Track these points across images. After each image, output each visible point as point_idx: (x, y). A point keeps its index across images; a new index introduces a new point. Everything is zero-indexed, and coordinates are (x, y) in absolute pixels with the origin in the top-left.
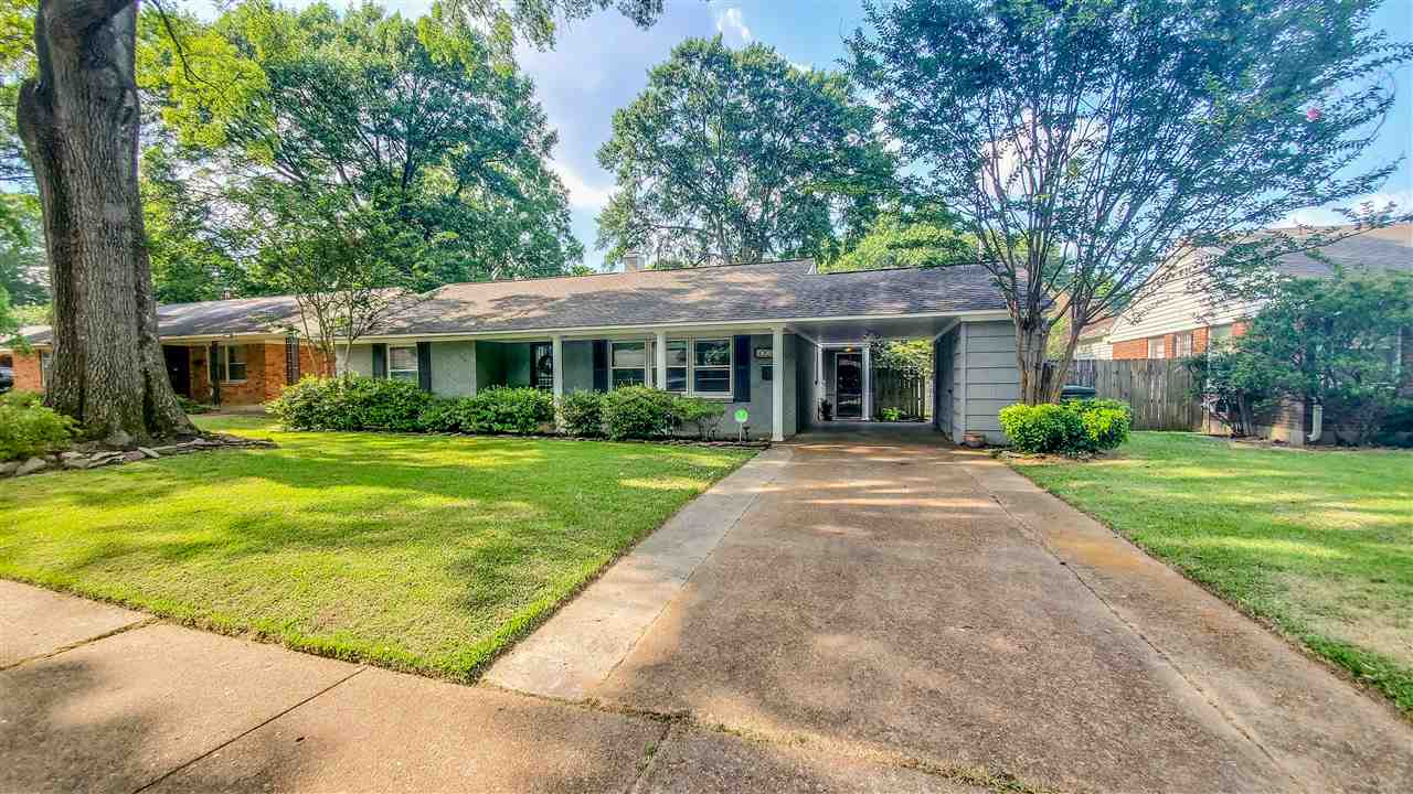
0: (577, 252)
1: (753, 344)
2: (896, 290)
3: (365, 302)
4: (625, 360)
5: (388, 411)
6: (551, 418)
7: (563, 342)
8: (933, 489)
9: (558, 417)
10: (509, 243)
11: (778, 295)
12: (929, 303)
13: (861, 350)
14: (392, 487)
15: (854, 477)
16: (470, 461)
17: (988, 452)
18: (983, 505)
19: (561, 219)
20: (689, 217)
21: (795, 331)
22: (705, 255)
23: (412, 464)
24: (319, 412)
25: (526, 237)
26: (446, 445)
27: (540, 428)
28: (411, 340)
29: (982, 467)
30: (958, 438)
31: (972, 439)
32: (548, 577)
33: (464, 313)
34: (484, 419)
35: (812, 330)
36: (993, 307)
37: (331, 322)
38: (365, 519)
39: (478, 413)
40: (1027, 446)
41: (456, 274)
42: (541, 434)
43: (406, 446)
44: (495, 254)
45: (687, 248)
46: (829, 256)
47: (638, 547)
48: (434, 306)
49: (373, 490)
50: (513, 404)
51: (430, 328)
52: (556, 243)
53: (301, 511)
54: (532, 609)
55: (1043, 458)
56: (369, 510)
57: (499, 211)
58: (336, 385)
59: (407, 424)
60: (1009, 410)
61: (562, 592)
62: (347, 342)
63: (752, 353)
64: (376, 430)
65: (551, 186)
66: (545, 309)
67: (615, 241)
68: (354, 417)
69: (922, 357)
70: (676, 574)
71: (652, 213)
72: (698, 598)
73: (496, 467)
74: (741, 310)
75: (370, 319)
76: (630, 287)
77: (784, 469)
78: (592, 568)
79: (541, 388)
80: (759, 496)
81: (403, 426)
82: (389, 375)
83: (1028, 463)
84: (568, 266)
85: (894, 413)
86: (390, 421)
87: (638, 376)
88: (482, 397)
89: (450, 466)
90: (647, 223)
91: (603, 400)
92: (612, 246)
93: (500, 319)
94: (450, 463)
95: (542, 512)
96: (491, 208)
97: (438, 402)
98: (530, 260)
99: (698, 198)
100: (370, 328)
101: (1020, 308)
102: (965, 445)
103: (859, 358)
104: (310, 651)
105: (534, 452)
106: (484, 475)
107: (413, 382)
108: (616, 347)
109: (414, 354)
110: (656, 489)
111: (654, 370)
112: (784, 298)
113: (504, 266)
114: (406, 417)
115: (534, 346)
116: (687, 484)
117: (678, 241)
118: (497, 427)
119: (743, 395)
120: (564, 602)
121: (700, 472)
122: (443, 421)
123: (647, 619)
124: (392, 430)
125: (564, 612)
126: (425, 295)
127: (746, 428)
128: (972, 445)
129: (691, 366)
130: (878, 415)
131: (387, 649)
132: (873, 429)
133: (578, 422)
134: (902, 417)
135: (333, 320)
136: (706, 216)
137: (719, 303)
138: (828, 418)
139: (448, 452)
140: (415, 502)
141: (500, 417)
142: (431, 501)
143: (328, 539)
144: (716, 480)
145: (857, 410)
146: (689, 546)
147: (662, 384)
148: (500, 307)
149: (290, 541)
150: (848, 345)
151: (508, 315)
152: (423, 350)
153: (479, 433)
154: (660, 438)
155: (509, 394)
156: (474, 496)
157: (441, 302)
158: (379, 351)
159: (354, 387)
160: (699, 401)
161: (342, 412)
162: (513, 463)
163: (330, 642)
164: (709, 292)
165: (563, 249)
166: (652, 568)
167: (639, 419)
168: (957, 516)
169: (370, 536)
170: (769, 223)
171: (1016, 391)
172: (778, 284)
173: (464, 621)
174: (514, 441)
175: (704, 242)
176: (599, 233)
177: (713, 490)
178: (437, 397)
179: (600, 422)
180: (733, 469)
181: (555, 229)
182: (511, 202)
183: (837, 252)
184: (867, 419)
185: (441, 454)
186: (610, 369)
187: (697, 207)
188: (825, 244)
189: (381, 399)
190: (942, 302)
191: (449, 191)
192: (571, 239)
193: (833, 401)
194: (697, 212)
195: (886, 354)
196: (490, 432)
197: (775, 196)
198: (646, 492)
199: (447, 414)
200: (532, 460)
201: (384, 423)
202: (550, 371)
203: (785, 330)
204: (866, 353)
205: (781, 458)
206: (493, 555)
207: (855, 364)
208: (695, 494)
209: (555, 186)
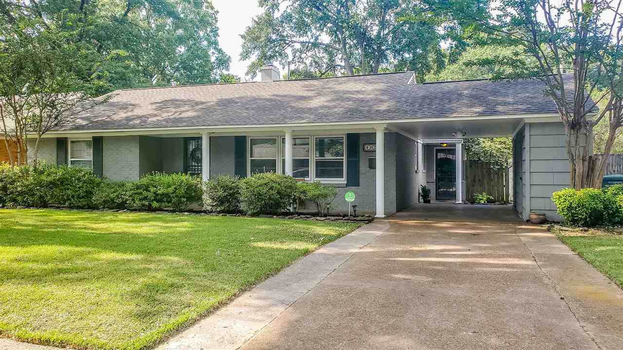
0: (224, 62)
1: (362, 140)
2: (476, 97)
3: (53, 105)
4: (261, 153)
5: (69, 192)
6: (200, 198)
7: (210, 138)
8: (490, 252)
9: (205, 197)
10: (167, 54)
11: (382, 101)
12: (500, 108)
13: (455, 145)
14: (77, 246)
15: (433, 243)
16: (134, 230)
17: (545, 227)
18: (523, 262)
19: (211, 34)
20: (318, 33)
21: (394, 130)
22: (332, 66)
23: (90, 231)
24: (12, 193)
25: (182, 49)
26: (115, 218)
27: (190, 207)
28: (88, 135)
29: (535, 238)
30: (525, 217)
31: (535, 217)
32: (191, 301)
33: (130, 114)
34: (145, 198)
35: (412, 129)
36: (549, 112)
37: (24, 120)
38: (60, 266)
39: (141, 194)
40: (574, 222)
41: (123, 81)
42: (191, 211)
43: (83, 219)
44: (156, 63)
45: (317, 60)
46: (435, 67)
47: (258, 286)
48: (106, 108)
49: (62, 248)
50: (169, 186)
51: (104, 125)
52: (207, 56)
53: (12, 261)
54: (180, 319)
55: (585, 231)
56: (62, 261)
57: (160, 28)
58: (27, 171)
59: (84, 202)
60: (560, 193)
61: (202, 310)
62: (37, 136)
63: (361, 148)
64: (58, 208)
65: (204, 8)
66: (197, 111)
67: (256, 53)
68: (41, 197)
69: (505, 151)
70: (282, 302)
71: (287, 31)
72: (296, 316)
73: (155, 234)
74: (351, 114)
75: (56, 118)
76: (266, 94)
77: (381, 237)
78: (222, 297)
79: (192, 175)
80: (354, 255)
81: (80, 204)
82: (69, 163)
83: (573, 234)
84: (216, 74)
85: (483, 197)
86: (69, 199)
87: (270, 165)
88: (145, 180)
89: (119, 233)
90: (283, 39)
91: (242, 183)
92: (254, 57)
93: (159, 118)
94: (120, 231)
95: (189, 262)
96: (153, 26)
97: (108, 184)
98: (184, 68)
99: (325, 19)
100: (56, 125)
101: (567, 112)
102: (529, 222)
103: (453, 151)
104: (32, 341)
105: (186, 224)
106: (145, 239)
107: (89, 168)
108: (254, 142)
109: (90, 146)
110: (277, 248)
111: (284, 161)
112: (386, 104)
113: (162, 73)
114: (83, 197)
115: (187, 140)
116: (302, 246)
117: (309, 54)
118: (155, 204)
119: (354, 181)
120: (202, 316)
121: (314, 238)
122: (113, 200)
123: (259, 326)
124: (71, 207)
125: (203, 322)
126: (101, 98)
127: (354, 207)
128: (534, 221)
129: (313, 158)
130: (470, 199)
131: (85, 338)
132: (464, 209)
133: (221, 201)
134: (489, 201)
135: (26, 119)
136: (332, 33)
137: (335, 107)
138: (427, 201)
139: (118, 223)
140: (96, 256)
141: (159, 197)
142: (108, 256)
143: (36, 278)
144: (324, 243)
145: (453, 195)
146: (295, 285)
147: (289, 172)
148: (160, 108)
149: (8, 279)
150: (445, 141)
151: (165, 115)
152: (98, 143)
153: (140, 210)
154: (286, 214)
155: (166, 178)
156: (137, 253)
157: (112, 105)
158: (61, 143)
159: (42, 173)
160: (317, 185)
161: (30, 192)
162: (167, 231)
163: (46, 335)
164: (329, 98)
165: (213, 59)
166: (265, 299)
167: (270, 199)
168: (500, 269)
169: (65, 276)
170: (385, 39)
171: (568, 178)
172: (384, 92)
173: (134, 324)
174: (169, 216)
175: (331, 56)
176: (243, 46)
177: (321, 250)
178: (107, 181)
179: (238, 201)
180: (339, 236)
181: (205, 43)
182: (170, 21)
183: (443, 62)
184: (461, 202)
185: (111, 225)
186: (249, 159)
187: (325, 26)
188: (431, 57)
189: (62, 183)
190: (511, 107)
191: (119, 12)
192: (220, 51)
193: (432, 188)
194: (325, 29)
195: (475, 148)
196: (150, 209)
197: (390, 16)
198: (270, 251)
199: (115, 194)
200: (182, 229)
201: (65, 201)
202: (199, 161)
203: (386, 129)
204: (459, 148)
205: (380, 229)
206: (153, 288)
207: (450, 157)
208: (306, 252)
209: (207, 7)
